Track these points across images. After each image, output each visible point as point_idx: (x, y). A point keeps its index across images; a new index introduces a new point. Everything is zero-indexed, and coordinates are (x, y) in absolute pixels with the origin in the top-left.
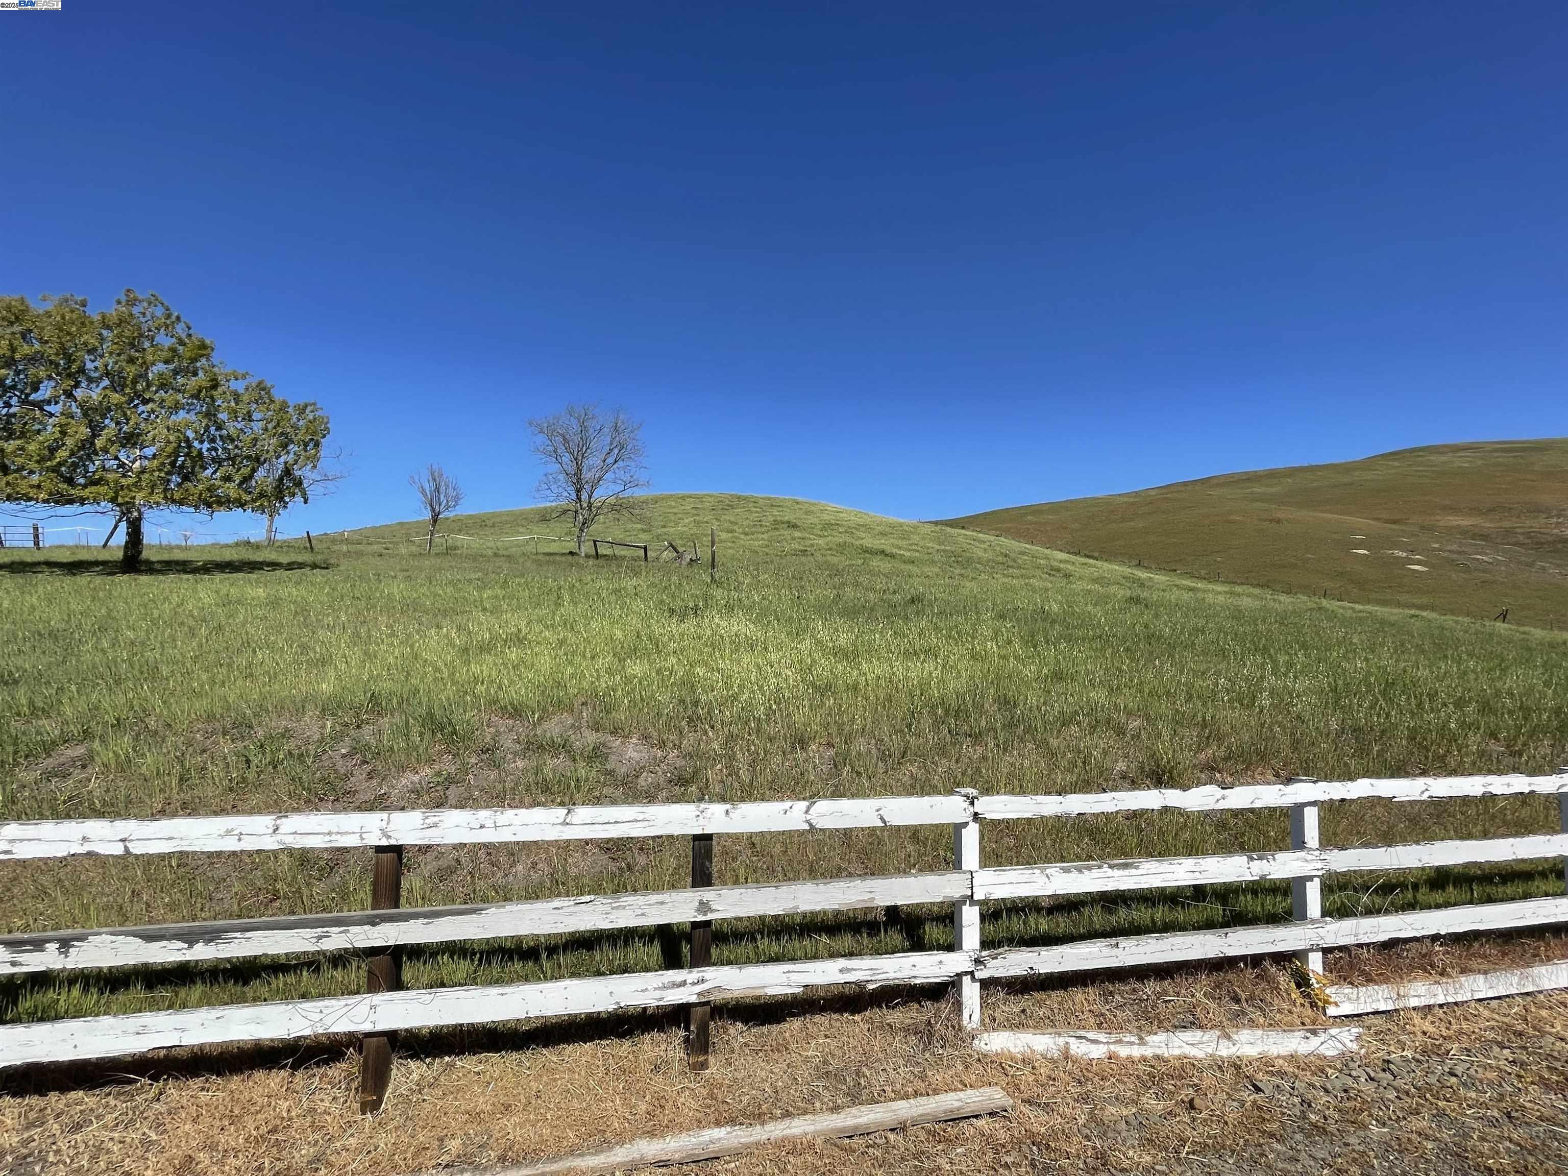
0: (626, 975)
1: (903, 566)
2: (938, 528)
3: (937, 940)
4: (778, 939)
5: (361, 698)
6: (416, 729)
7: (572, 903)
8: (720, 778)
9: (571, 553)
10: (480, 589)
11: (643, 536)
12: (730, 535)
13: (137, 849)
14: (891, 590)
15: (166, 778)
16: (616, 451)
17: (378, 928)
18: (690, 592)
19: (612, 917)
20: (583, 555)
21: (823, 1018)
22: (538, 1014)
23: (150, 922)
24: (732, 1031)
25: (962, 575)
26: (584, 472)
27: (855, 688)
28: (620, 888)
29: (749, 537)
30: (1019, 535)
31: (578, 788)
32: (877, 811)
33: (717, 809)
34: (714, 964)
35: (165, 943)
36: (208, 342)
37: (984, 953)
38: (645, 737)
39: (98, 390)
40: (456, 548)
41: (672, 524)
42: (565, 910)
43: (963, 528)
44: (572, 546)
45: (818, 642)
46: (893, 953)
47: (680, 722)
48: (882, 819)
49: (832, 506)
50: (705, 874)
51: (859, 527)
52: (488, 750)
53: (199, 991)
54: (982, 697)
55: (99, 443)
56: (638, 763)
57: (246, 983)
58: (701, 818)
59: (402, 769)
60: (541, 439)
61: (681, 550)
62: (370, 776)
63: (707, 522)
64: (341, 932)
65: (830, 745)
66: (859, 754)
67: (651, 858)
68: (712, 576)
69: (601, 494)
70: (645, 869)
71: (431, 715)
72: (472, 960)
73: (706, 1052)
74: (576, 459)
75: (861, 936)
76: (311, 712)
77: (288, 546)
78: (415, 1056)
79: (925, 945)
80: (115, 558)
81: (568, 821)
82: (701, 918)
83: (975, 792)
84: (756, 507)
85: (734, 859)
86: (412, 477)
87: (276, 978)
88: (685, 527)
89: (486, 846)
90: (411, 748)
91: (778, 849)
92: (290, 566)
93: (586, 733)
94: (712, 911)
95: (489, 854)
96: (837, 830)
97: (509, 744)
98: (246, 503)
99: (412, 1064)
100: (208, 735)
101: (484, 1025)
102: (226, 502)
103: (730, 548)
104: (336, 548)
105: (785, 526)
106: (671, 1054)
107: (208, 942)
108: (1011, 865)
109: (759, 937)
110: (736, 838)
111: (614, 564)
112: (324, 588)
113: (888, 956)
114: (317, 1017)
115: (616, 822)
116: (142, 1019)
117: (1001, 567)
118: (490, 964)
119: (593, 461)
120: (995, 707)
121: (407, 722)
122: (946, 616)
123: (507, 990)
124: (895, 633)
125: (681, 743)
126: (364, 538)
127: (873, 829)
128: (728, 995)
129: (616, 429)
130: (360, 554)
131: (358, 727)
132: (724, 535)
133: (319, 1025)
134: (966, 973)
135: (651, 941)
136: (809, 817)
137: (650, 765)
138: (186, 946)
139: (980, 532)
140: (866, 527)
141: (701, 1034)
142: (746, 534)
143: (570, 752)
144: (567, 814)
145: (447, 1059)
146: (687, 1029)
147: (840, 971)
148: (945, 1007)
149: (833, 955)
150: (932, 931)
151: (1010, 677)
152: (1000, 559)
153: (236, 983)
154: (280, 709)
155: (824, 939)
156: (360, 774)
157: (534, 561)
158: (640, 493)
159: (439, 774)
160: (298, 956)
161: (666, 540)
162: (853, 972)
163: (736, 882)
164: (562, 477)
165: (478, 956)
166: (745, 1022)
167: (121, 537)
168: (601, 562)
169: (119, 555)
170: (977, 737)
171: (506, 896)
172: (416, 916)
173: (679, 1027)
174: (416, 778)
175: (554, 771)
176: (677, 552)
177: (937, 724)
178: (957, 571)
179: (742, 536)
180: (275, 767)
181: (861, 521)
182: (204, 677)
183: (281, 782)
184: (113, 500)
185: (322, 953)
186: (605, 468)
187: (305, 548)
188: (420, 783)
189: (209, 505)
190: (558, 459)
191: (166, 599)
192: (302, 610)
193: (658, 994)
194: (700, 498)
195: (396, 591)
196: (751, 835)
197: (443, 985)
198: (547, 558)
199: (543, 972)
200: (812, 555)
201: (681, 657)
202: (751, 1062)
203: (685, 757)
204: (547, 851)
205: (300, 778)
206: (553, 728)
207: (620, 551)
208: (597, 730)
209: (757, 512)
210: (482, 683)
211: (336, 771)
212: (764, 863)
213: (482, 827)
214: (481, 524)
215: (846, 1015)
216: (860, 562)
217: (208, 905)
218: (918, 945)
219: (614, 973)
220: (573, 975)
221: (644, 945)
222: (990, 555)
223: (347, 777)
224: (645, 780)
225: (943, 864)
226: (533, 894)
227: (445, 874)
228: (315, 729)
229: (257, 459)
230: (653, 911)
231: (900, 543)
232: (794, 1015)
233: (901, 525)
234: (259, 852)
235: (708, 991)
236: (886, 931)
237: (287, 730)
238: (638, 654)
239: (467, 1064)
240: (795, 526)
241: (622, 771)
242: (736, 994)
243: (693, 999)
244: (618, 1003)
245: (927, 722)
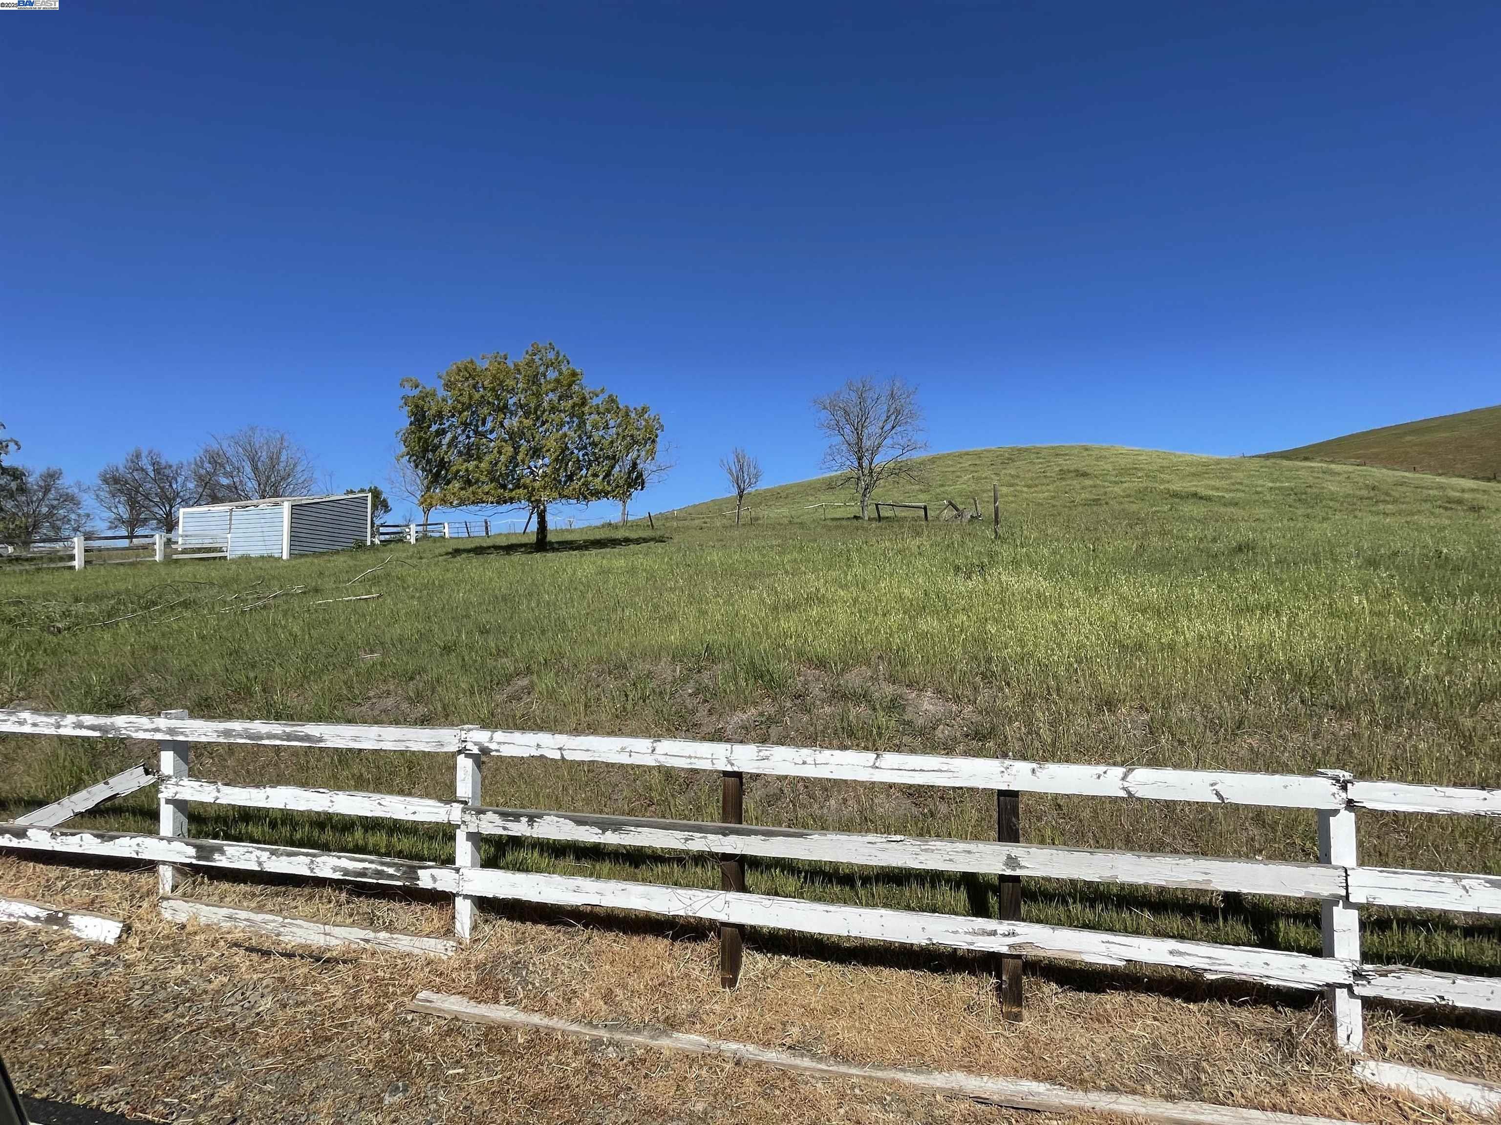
0: (937, 914)
1: (1222, 510)
2: (1268, 463)
3: (1297, 940)
4: (1092, 906)
5: (700, 648)
6: (742, 675)
7: (885, 840)
8: (1018, 736)
9: (856, 517)
10: (780, 554)
11: (922, 496)
12: (1012, 489)
13: (569, 756)
14: (1209, 537)
15: (577, 705)
16: (893, 417)
17: (728, 838)
18: (973, 550)
19: (921, 858)
20: (867, 518)
21: (1150, 998)
22: (859, 935)
23: (574, 811)
24: (1046, 989)
25: (1308, 516)
26: (864, 440)
27: (1172, 646)
28: (923, 833)
29: (1033, 490)
30: (1391, 461)
31: (880, 735)
32: (1212, 785)
33: (1022, 768)
34: (1024, 920)
35: (587, 827)
36: (578, 371)
37: (1367, 967)
38: (940, 691)
39: (517, 419)
40: (757, 519)
41: (950, 483)
42: (878, 845)
43: (1306, 459)
44: (856, 510)
45: (1122, 598)
46: (1238, 945)
47: (974, 678)
48: (1218, 794)
49: (1125, 448)
50: (1012, 830)
51: (1162, 470)
52: (800, 696)
53: (608, 868)
54: (1349, 662)
55: (519, 458)
56: (934, 716)
57: (636, 867)
58: (1006, 774)
59: (734, 708)
60: (824, 415)
61: (961, 507)
62: (710, 712)
63: (986, 478)
64: (701, 838)
65: (1143, 709)
66: (1180, 720)
67: (953, 806)
68: (996, 532)
69: (880, 460)
70: (947, 817)
71: (752, 663)
72: (799, 877)
73: (1020, 1005)
74: (856, 429)
75: (1193, 919)
76: (665, 659)
77: (636, 525)
78: (759, 949)
79: (1280, 944)
80: (531, 541)
81: (877, 765)
82: (1008, 872)
83: (1348, 776)
84: (1038, 458)
85: (1039, 819)
86: (722, 461)
87: (657, 867)
88: (965, 483)
89: (803, 779)
90: (738, 691)
91: (1086, 814)
92: (638, 541)
93: (884, 685)
94: (1021, 867)
95: (806, 787)
96: (1156, 801)
97: (817, 691)
98: (608, 492)
99: (759, 956)
100: (600, 674)
101: (812, 936)
102: (597, 494)
103: (1012, 502)
104: (668, 524)
105: (1073, 474)
106: (983, 998)
107: (614, 831)
108: (1404, 867)
109: (1070, 901)
110: (1040, 797)
111: (896, 524)
112: (664, 558)
113: (1231, 947)
114: (688, 902)
115: (921, 770)
116: (576, 882)
117: (1366, 502)
118: (813, 883)
119: (873, 429)
120: (1370, 674)
121: (735, 669)
122: (1288, 565)
123: (831, 908)
124: (1219, 587)
125: (976, 699)
126: (687, 515)
127: (1202, 806)
128: (1041, 953)
129: (892, 395)
130: (688, 528)
131: (699, 671)
132: (1004, 490)
133: (689, 908)
134: (1341, 986)
135: (958, 886)
136: (1126, 784)
137: (946, 719)
138: (600, 832)
139: (1332, 462)
140: (1173, 469)
141: (1014, 985)
142: (1029, 487)
143: (870, 701)
144: (876, 759)
145: (783, 957)
146: (998, 976)
147: (1171, 953)
148: (1312, 1021)
149: (1158, 934)
150: (1286, 929)
151: (1390, 637)
152: (1364, 493)
153: (630, 865)
154: (644, 656)
155: (1147, 914)
156: (703, 711)
157: (824, 526)
158: (918, 456)
159: (761, 714)
160: (670, 850)
161: (945, 499)
162: (1187, 957)
163: (1042, 842)
164: (844, 447)
165: (803, 874)
166: (1061, 984)
167: (534, 526)
168: (883, 524)
169: (533, 539)
170: (1343, 711)
171: (823, 826)
172: (756, 833)
173: (991, 975)
174: (745, 717)
175: (857, 717)
176: (957, 509)
177: (1283, 693)
178: (1300, 512)
179: (1025, 489)
180: (644, 701)
181: (1165, 463)
182: (594, 629)
183: (649, 712)
184: (529, 500)
185: (687, 852)
186: (883, 436)
187: (648, 526)
188: (748, 722)
189: (585, 498)
190: (840, 430)
191: (565, 570)
192: (651, 576)
193: (969, 938)
194: (978, 455)
195: (716, 558)
196: (1056, 797)
197: (777, 894)
198: (835, 523)
199: (858, 898)
200: (1107, 503)
201: (970, 614)
202: (1068, 1025)
203: (981, 712)
204: (855, 790)
205: (662, 711)
206: (854, 679)
207: (900, 513)
208: (894, 683)
209: (1041, 463)
210: (791, 637)
211: (686, 707)
212: (1072, 826)
213: (804, 763)
214: (777, 496)
215: (1178, 1001)
216: (1167, 508)
217: (608, 803)
218: (1269, 942)
219: (924, 911)
220: (886, 906)
221: (951, 889)
222: (1349, 489)
223: (693, 712)
224: (942, 732)
225: (1301, 854)
226: (846, 827)
227: (773, 799)
228: (669, 671)
229: (614, 457)
230: (960, 858)
231: (1217, 483)
232: (1115, 988)
233: (1218, 463)
234: (638, 766)
235: (1020, 946)
236: (1225, 920)
237: (650, 672)
238: (927, 611)
239: (800, 965)
240: (1085, 475)
241: (920, 722)
242: (1049, 954)
243: (1005, 950)
244: (930, 939)
245: (1269, 690)
